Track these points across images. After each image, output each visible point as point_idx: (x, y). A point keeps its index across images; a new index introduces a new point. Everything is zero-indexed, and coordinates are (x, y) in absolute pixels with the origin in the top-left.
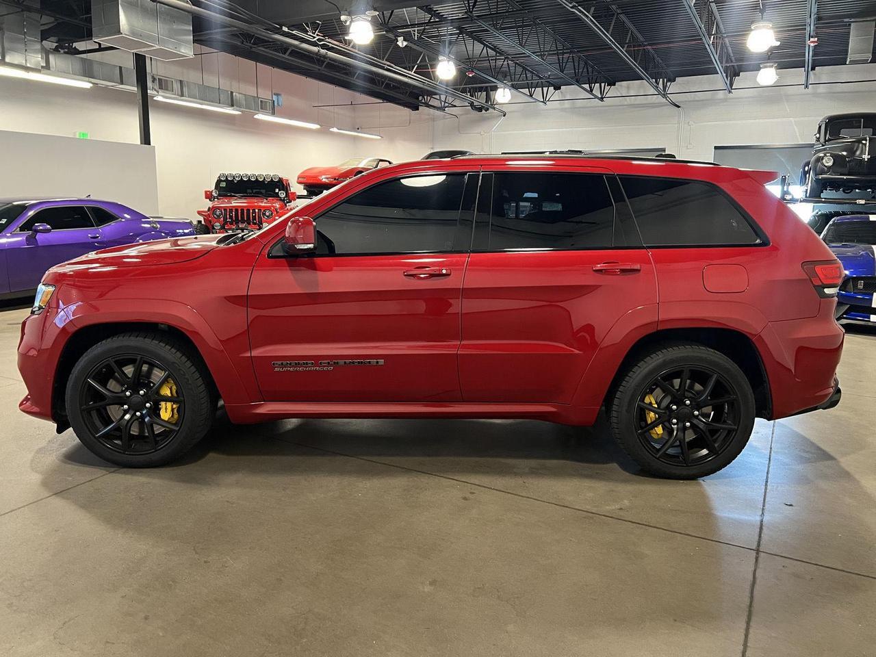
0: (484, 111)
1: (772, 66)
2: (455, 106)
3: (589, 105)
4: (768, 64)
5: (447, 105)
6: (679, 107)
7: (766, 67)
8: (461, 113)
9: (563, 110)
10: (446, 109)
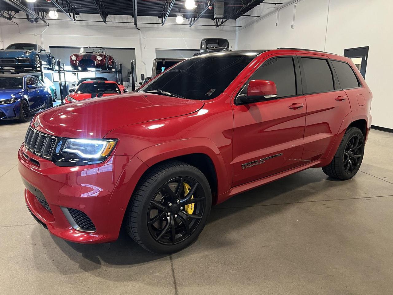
0: (34, 22)
1: (181, 16)
2: (15, 18)
3: (96, 24)
4: (180, 15)
5: (12, 17)
6: (139, 30)
7: (179, 16)
8: (20, 22)
9: (82, 26)
10: (12, 19)
